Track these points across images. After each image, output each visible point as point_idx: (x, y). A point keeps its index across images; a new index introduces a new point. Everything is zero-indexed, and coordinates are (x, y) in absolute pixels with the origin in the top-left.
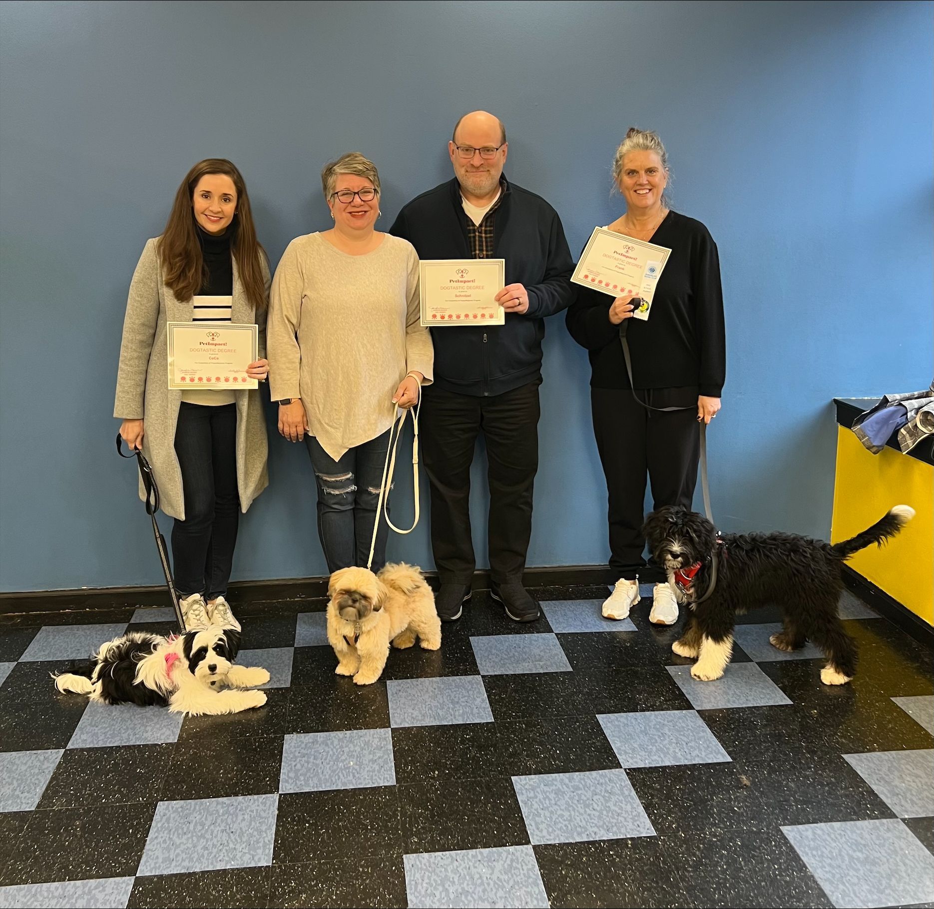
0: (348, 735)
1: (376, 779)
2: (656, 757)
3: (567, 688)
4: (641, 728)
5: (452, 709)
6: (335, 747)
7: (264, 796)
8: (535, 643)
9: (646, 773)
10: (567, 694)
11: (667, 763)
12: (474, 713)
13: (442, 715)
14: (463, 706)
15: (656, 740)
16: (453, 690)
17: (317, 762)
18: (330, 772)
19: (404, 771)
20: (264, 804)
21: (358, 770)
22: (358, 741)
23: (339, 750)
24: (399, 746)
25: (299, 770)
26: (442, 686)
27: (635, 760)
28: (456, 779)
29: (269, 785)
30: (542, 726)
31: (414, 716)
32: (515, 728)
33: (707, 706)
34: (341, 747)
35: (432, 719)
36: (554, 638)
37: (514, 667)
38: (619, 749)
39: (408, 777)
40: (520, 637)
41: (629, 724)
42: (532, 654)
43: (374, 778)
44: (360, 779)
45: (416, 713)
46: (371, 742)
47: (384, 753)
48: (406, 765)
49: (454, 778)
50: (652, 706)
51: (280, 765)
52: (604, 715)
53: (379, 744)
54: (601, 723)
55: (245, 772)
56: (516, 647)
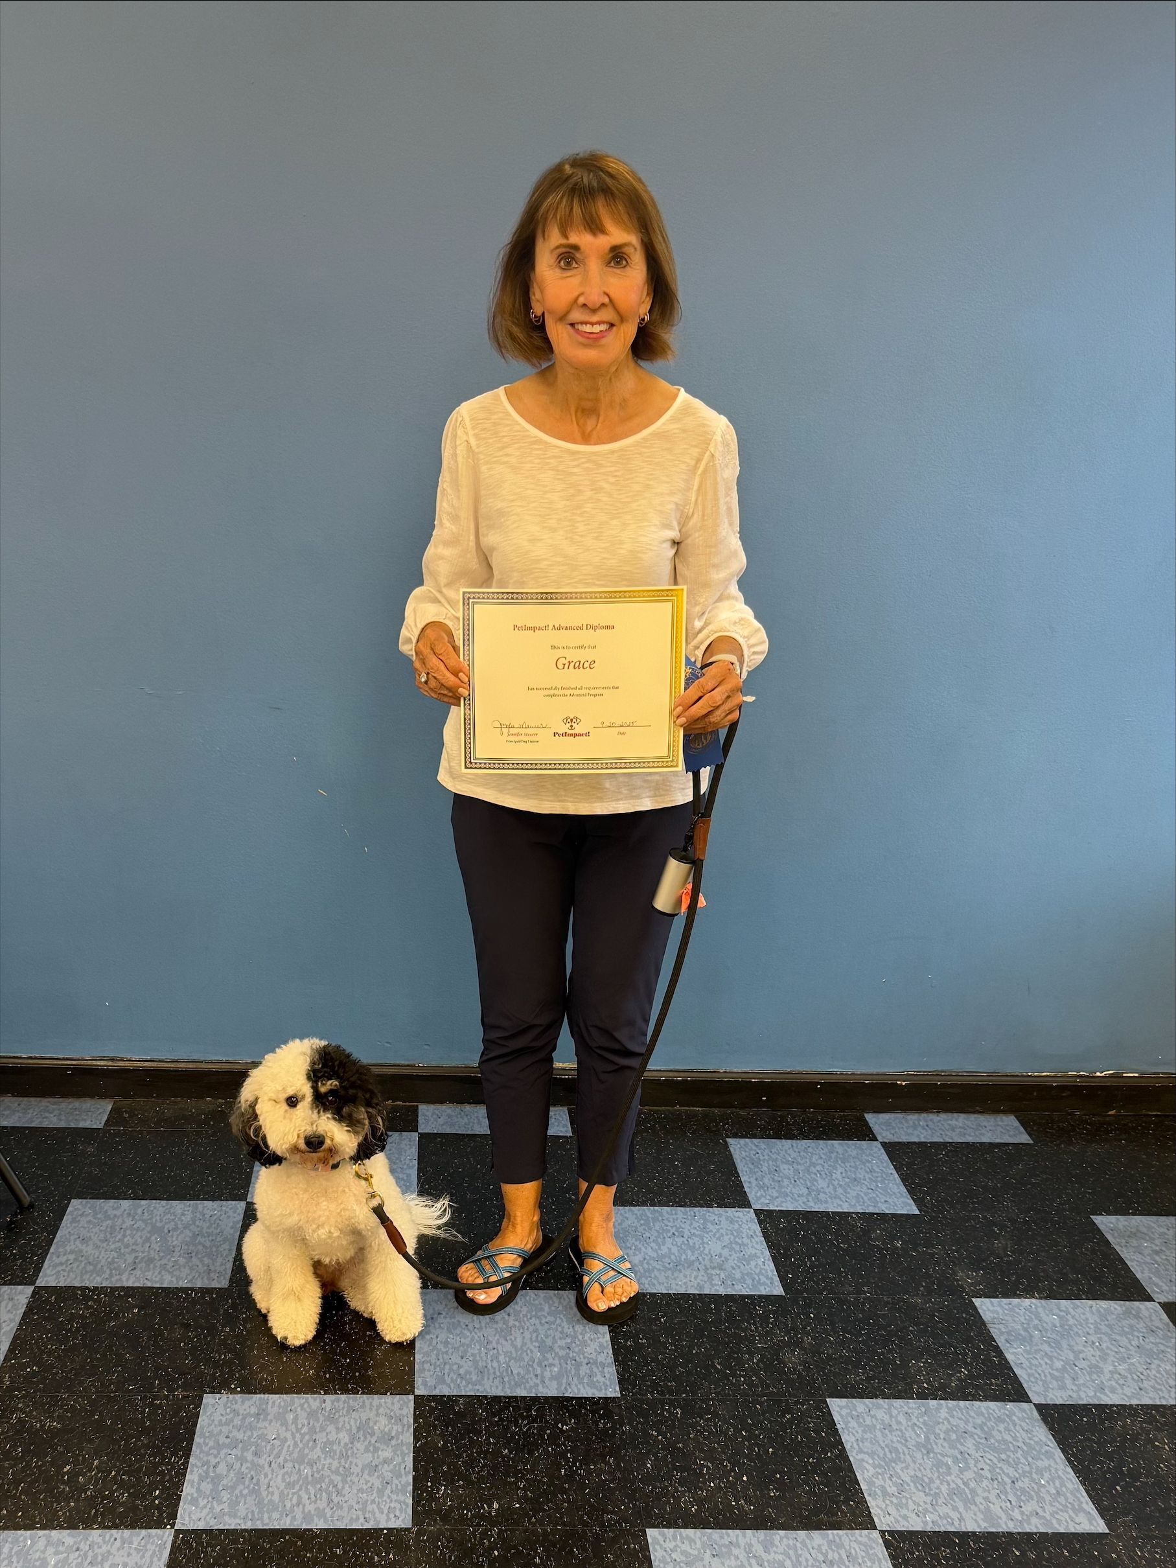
0: (328, 1405)
1: (374, 1513)
2: (943, 1510)
3: (770, 1333)
4: (918, 1436)
5: (540, 1364)
6: (298, 1430)
7: (144, 1532)
9: (925, 1544)
10: (770, 1346)
11: (971, 1527)
12: (582, 1373)
13: (519, 1374)
14: (560, 1359)
15: (949, 1468)
16: (543, 1321)
17: (263, 1461)
18: (282, 1488)
19: (432, 1498)
20: (141, 1551)
21: (340, 1486)
22: (346, 1419)
23: (307, 1437)
24: (426, 1438)
25: (219, 1477)
26: (525, 1310)
27: (904, 1512)
28: (534, 1525)
29: (159, 1508)
30: (715, 1415)
31: (462, 1371)
32: (662, 1414)
33: (1058, 1397)
34: (312, 1431)
35: (497, 1381)
36: (752, 1221)
37: (667, 1278)
38: (871, 1483)
39: (438, 1512)
40: (685, 1213)
41: (895, 1427)
42: (706, 1252)
43: (369, 1508)
44: (342, 1508)
45: (467, 1365)
46: (371, 1424)
47: (394, 1452)
48: (436, 1482)
49: (529, 1521)
50: (943, 1387)
51: (186, 1464)
52: (844, 1400)
53: (386, 1429)
54: (836, 1418)
55: (113, 1473)
56: (676, 1234)
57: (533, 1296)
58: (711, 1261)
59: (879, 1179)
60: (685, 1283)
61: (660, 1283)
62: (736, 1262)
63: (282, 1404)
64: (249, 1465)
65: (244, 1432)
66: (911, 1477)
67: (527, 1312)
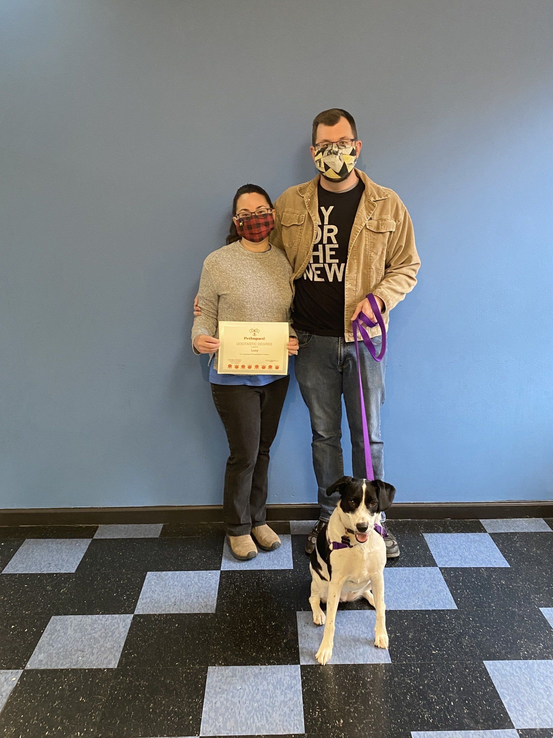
0: (262, 671)
1: (287, 726)
2: (545, 717)
3: (454, 628)
4: (526, 679)
6: (251, 684)
8: (423, 577)
10: (455, 635)
13: (343, 652)
14: (361, 644)
16: (353, 625)
17: (236, 700)
18: (245, 713)
19: (312, 718)
21: (271, 713)
22: (271, 677)
23: (254, 688)
24: (307, 687)
25: (219, 709)
27: (526, 720)
28: (359, 731)
29: (192, 725)
30: (435, 671)
32: (411, 672)
34: (257, 684)
35: (336, 657)
36: (439, 573)
37: (405, 602)
38: (508, 704)
39: (316, 725)
40: (409, 570)
41: (515, 674)
42: (421, 589)
43: (285, 723)
44: (272, 724)
46: (282, 680)
47: (294, 694)
48: (314, 710)
50: (534, 653)
51: (203, 702)
52: (491, 662)
54: (489, 670)
55: (171, 708)
56: (407, 580)
57: (348, 613)
58: (423, 593)
59: (490, 551)
60: (414, 605)
61: (403, 605)
62: (434, 593)
63: (242, 671)
64: (230, 702)
65: (227, 686)
66: (527, 700)
67: (346, 621)
